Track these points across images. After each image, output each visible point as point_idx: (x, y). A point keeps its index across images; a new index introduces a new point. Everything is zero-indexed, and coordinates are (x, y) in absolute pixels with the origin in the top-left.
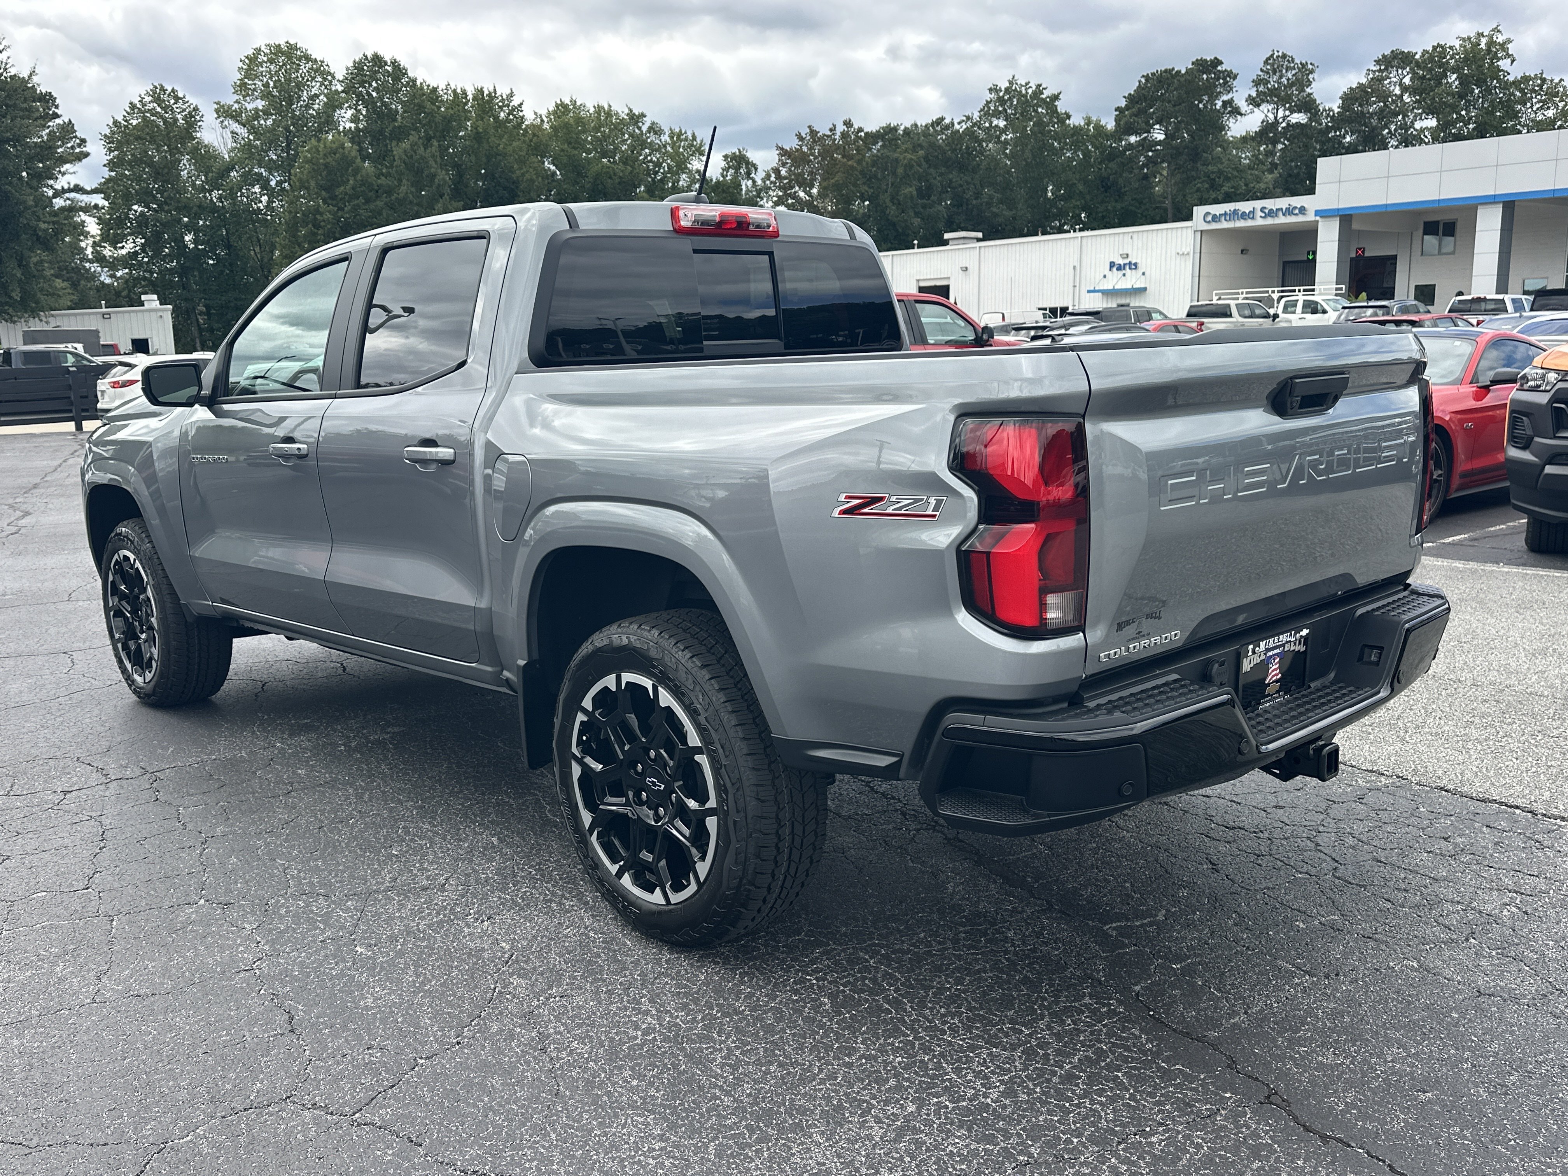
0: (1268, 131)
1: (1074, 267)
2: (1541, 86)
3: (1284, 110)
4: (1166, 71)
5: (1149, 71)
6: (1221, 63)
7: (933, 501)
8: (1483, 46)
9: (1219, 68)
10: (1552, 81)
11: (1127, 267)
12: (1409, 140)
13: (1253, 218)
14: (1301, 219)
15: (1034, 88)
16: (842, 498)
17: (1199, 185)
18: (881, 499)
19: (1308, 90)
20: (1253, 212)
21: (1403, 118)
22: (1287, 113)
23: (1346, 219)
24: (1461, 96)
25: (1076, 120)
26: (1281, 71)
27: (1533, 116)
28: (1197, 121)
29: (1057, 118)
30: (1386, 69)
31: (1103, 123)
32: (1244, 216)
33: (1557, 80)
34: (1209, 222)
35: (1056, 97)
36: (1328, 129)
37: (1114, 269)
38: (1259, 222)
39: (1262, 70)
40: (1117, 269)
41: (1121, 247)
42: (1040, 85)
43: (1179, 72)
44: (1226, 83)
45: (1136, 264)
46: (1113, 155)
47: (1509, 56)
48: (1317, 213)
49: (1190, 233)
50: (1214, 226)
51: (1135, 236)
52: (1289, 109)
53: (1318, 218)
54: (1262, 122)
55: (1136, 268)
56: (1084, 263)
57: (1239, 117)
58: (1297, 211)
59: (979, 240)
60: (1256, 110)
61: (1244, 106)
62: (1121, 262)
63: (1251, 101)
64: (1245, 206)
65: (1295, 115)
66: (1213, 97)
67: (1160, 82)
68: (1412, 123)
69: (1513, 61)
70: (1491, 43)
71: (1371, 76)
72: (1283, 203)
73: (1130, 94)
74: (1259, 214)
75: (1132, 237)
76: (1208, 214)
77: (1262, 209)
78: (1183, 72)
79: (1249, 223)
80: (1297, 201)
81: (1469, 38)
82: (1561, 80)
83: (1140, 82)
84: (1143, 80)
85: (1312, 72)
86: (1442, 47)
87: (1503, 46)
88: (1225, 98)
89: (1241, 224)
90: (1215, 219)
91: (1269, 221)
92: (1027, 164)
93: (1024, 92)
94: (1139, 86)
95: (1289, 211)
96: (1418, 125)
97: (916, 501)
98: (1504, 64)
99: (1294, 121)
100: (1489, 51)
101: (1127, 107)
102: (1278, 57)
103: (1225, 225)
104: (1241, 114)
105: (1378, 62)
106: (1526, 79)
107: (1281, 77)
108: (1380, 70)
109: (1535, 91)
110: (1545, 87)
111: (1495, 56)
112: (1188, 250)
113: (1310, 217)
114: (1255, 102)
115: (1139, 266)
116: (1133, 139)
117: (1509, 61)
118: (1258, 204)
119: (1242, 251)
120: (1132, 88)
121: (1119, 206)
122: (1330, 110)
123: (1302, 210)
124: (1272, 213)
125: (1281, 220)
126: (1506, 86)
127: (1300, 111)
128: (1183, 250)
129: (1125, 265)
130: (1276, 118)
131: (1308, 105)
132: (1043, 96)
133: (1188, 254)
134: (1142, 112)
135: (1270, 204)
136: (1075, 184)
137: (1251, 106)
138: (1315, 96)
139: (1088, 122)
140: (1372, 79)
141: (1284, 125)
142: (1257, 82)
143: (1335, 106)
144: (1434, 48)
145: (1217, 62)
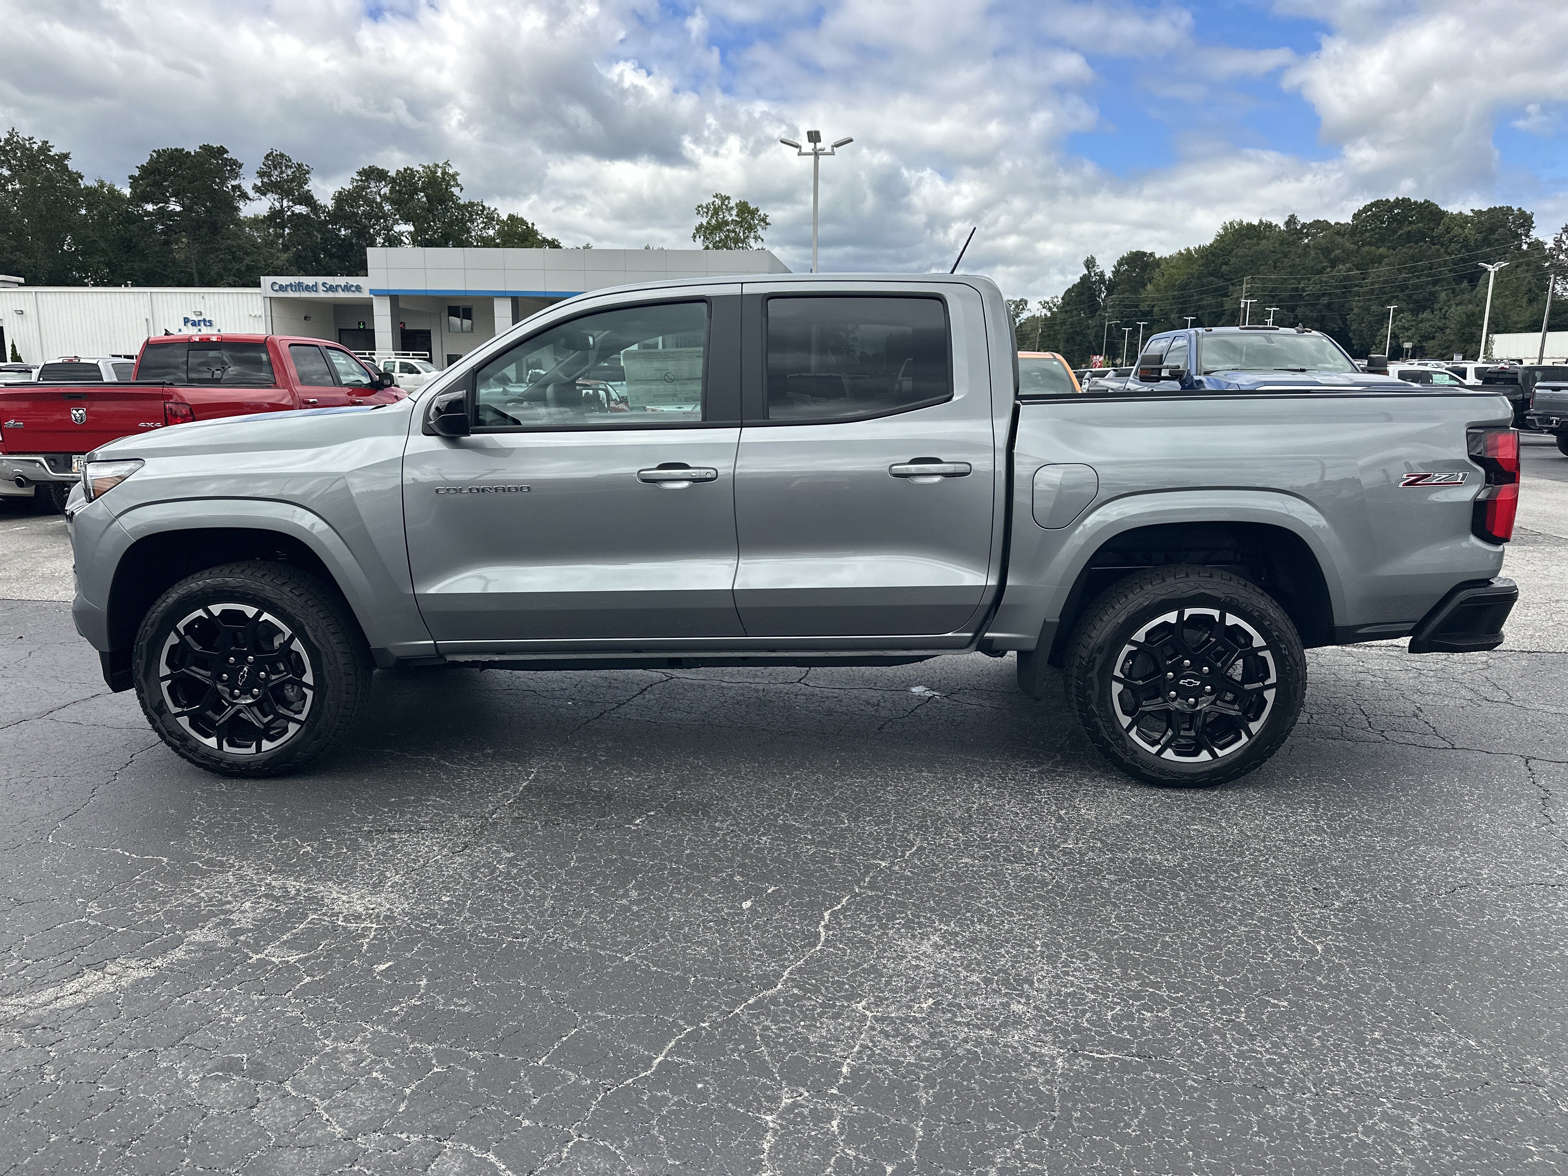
0: (275, 216)
1: (147, 320)
2: (482, 211)
3: (288, 201)
4: (176, 150)
5: (161, 147)
6: (227, 152)
7: (1461, 475)
8: (439, 174)
9: (225, 156)
10: (489, 208)
11: (202, 323)
12: (393, 241)
13: (316, 291)
14: (357, 295)
15: (40, 144)
16: (1405, 476)
17: (222, 256)
18: (1429, 476)
19: (306, 187)
20: (316, 285)
21: (385, 222)
22: (291, 203)
23: (395, 298)
24: (429, 211)
25: (88, 182)
26: (281, 168)
27: (479, 233)
28: (212, 200)
29: (69, 177)
30: (367, 180)
31: (117, 188)
32: (308, 288)
33: (492, 209)
34: (276, 291)
35: (66, 156)
36: (326, 222)
37: (189, 324)
38: (322, 294)
39: (264, 164)
40: (192, 325)
41: (193, 305)
42: (47, 142)
43: (189, 153)
44: (232, 170)
45: (210, 321)
46: (131, 219)
47: (458, 185)
48: (371, 291)
49: (260, 299)
50: (281, 294)
51: (206, 297)
52: (293, 201)
53: (372, 296)
54: (270, 208)
55: (211, 325)
56: (156, 316)
57: (248, 201)
58: (353, 289)
59: (20, 285)
60: (262, 197)
61: (251, 193)
62: (196, 319)
63: (256, 188)
64: (309, 280)
65: (298, 206)
66: (224, 181)
67: (172, 159)
68: (392, 225)
69: (462, 189)
70: (444, 173)
71: (355, 184)
72: (341, 280)
73: (143, 166)
74: (321, 288)
75: (203, 298)
76: (274, 283)
77: (324, 284)
78: (193, 153)
79: (313, 295)
80: (353, 281)
81: (429, 167)
82: (496, 209)
83: (151, 155)
84: (155, 155)
85: (308, 172)
86: (411, 170)
87: (454, 176)
88: (234, 183)
89: (305, 295)
90: (282, 288)
91: (330, 295)
92: (41, 216)
93: (28, 146)
94: (151, 159)
95: (347, 288)
96: (397, 228)
97: (1450, 475)
98: (456, 190)
99: (297, 211)
100: (443, 179)
101: (141, 178)
102: (277, 155)
103: (291, 294)
104: (250, 200)
105: (359, 173)
106: (472, 204)
107: (282, 172)
108: (361, 180)
109: (479, 215)
110: (485, 212)
111: (448, 184)
112: (260, 313)
113: (366, 294)
114: (262, 191)
115: (214, 323)
116: (150, 207)
117: (459, 189)
118: (320, 280)
119: (305, 318)
120: (145, 161)
121: (144, 266)
122: (325, 206)
123: (358, 288)
124: (332, 288)
125: (341, 294)
126: (459, 207)
127: (301, 204)
128: (255, 313)
129: (199, 321)
130: (282, 206)
131: (307, 199)
132: (52, 154)
133: (260, 317)
134: (157, 184)
135: (330, 280)
136: (96, 241)
137: (258, 194)
138: (313, 193)
139: (102, 186)
140: (357, 186)
141: (289, 213)
142: (261, 174)
143: (330, 204)
144: (405, 170)
145: (222, 150)
